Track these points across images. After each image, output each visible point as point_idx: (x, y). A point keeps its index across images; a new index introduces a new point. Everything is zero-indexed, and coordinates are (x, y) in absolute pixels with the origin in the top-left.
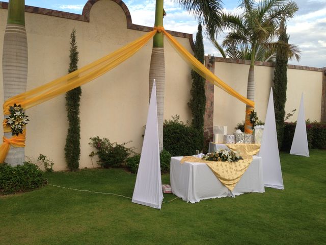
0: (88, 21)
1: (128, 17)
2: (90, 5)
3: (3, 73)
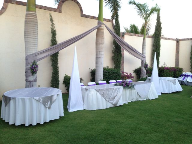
1: (81, 10)
2: (62, 3)
3: (25, 42)
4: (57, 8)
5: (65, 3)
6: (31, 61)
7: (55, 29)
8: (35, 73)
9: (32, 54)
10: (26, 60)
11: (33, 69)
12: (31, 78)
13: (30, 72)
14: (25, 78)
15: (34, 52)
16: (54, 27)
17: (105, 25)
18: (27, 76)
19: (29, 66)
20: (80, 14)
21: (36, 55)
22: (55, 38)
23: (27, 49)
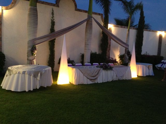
0: (59, 7)
6: (31, 45)
8: (34, 55)
9: (33, 40)
10: (28, 44)
13: (30, 53)
19: (30, 49)
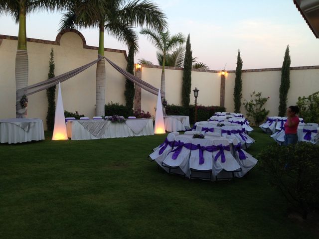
0: (60, 45)
1: (84, 41)
2: (60, 35)
3: (16, 78)
4: (55, 41)
5: (63, 35)
6: (21, 95)
7: (54, 63)
8: (25, 107)
9: (22, 89)
10: (17, 94)
11: (22, 102)
12: (21, 111)
13: (19, 105)
14: (16, 111)
15: (24, 87)
16: (53, 62)
17: (106, 59)
18: (17, 110)
19: (19, 100)
20: (82, 46)
21: (26, 89)
22: (53, 72)
23: (17, 83)
